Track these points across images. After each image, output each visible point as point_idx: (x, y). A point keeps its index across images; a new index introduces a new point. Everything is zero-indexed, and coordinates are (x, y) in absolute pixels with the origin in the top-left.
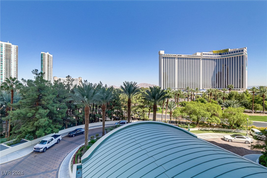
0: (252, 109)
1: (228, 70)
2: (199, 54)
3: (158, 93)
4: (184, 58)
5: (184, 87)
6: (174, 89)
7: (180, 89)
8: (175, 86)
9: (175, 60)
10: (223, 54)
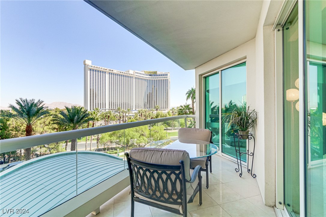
0: (172, 127)
1: (156, 91)
2: (131, 72)
3: (78, 115)
4: (116, 74)
5: (116, 107)
6: (104, 111)
7: (111, 109)
8: (105, 106)
9: (105, 75)
10: (153, 76)
